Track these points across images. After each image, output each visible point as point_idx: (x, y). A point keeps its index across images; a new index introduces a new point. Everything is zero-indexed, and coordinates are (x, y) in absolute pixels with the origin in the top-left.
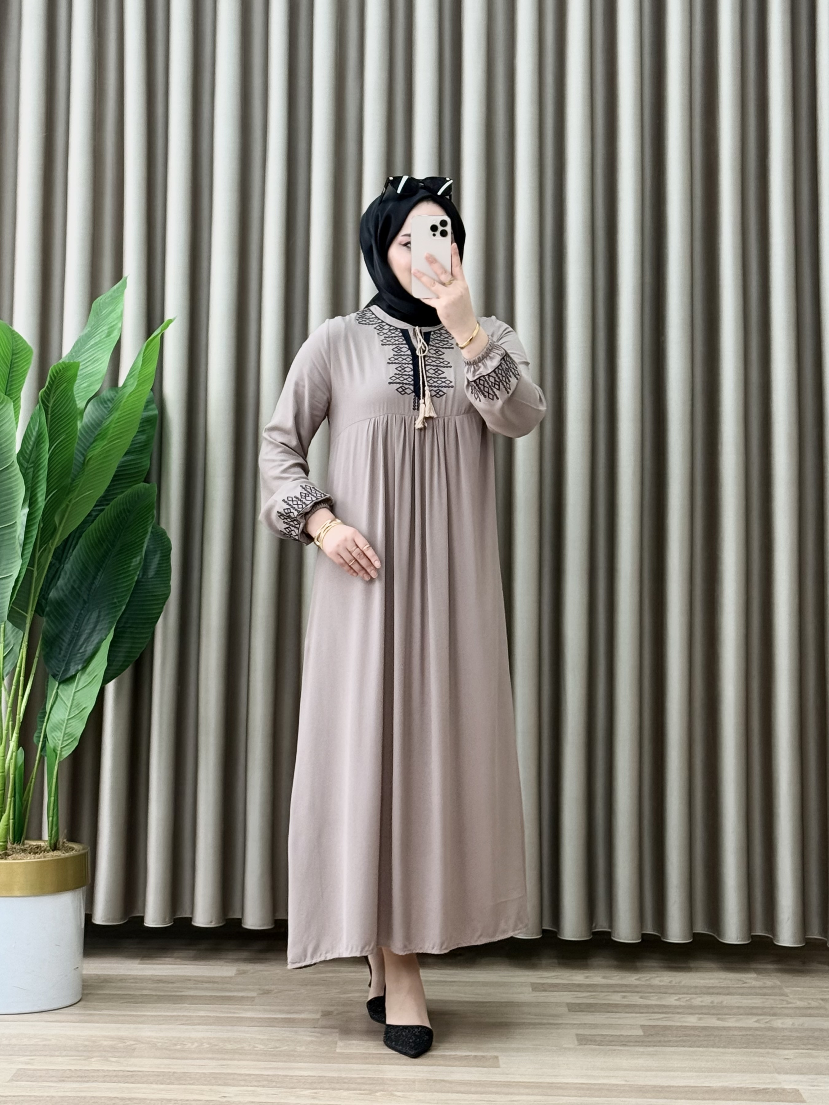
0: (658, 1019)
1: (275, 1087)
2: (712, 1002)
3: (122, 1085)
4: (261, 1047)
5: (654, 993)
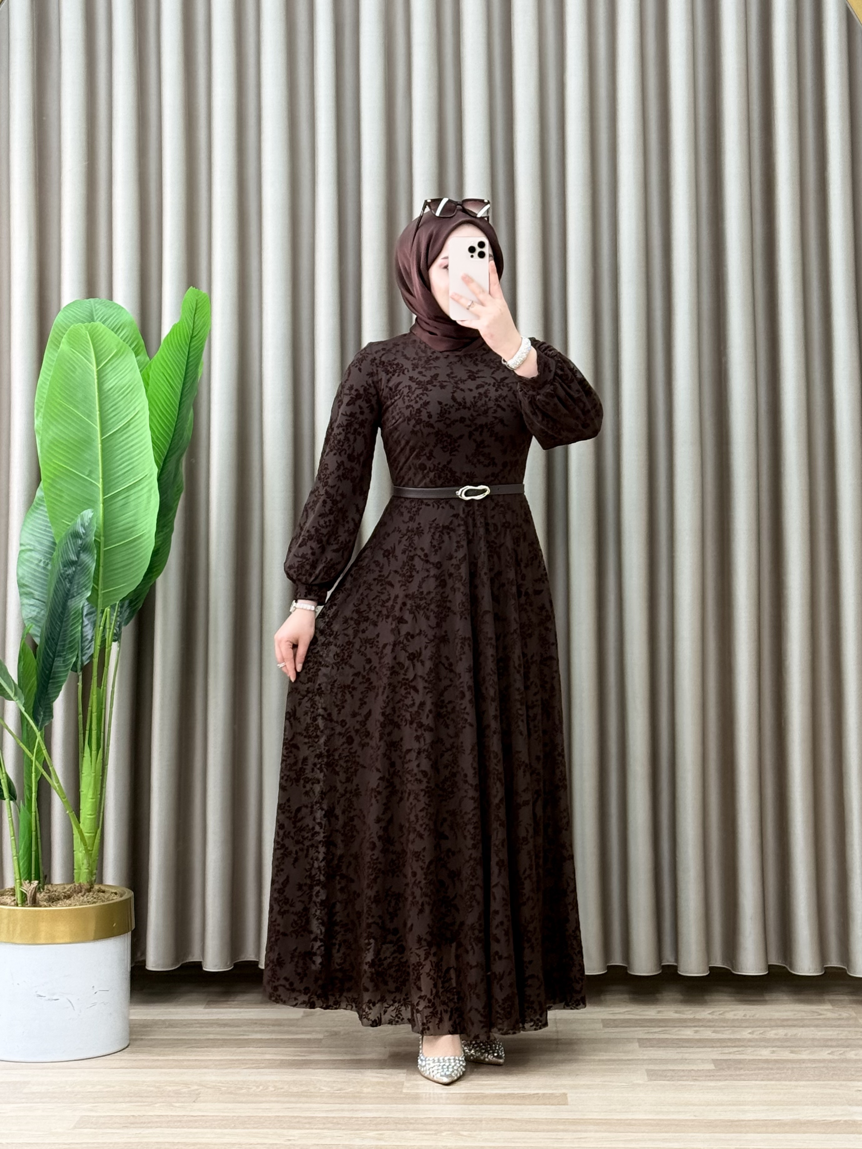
0: (730, 1053)
1: (340, 1129)
2: (786, 1035)
3: (186, 1130)
4: (325, 1089)
5: (727, 1027)
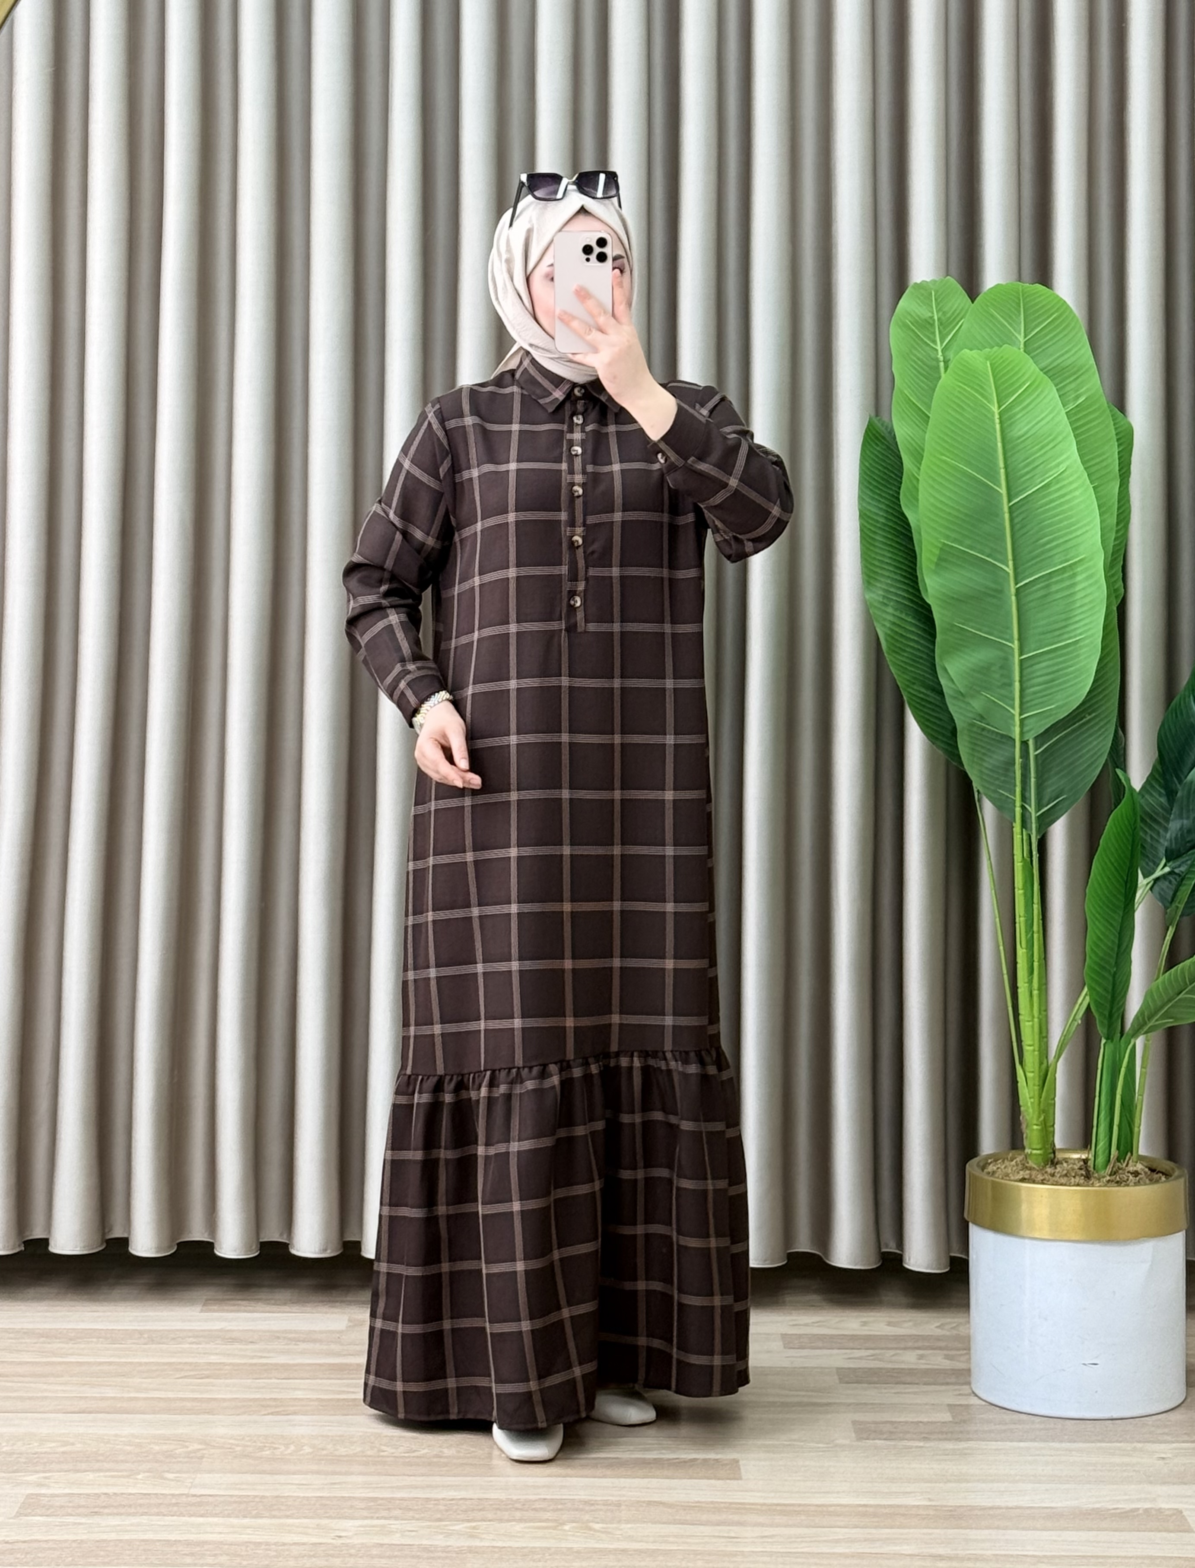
1: (413, 1518)
3: (185, 1519)
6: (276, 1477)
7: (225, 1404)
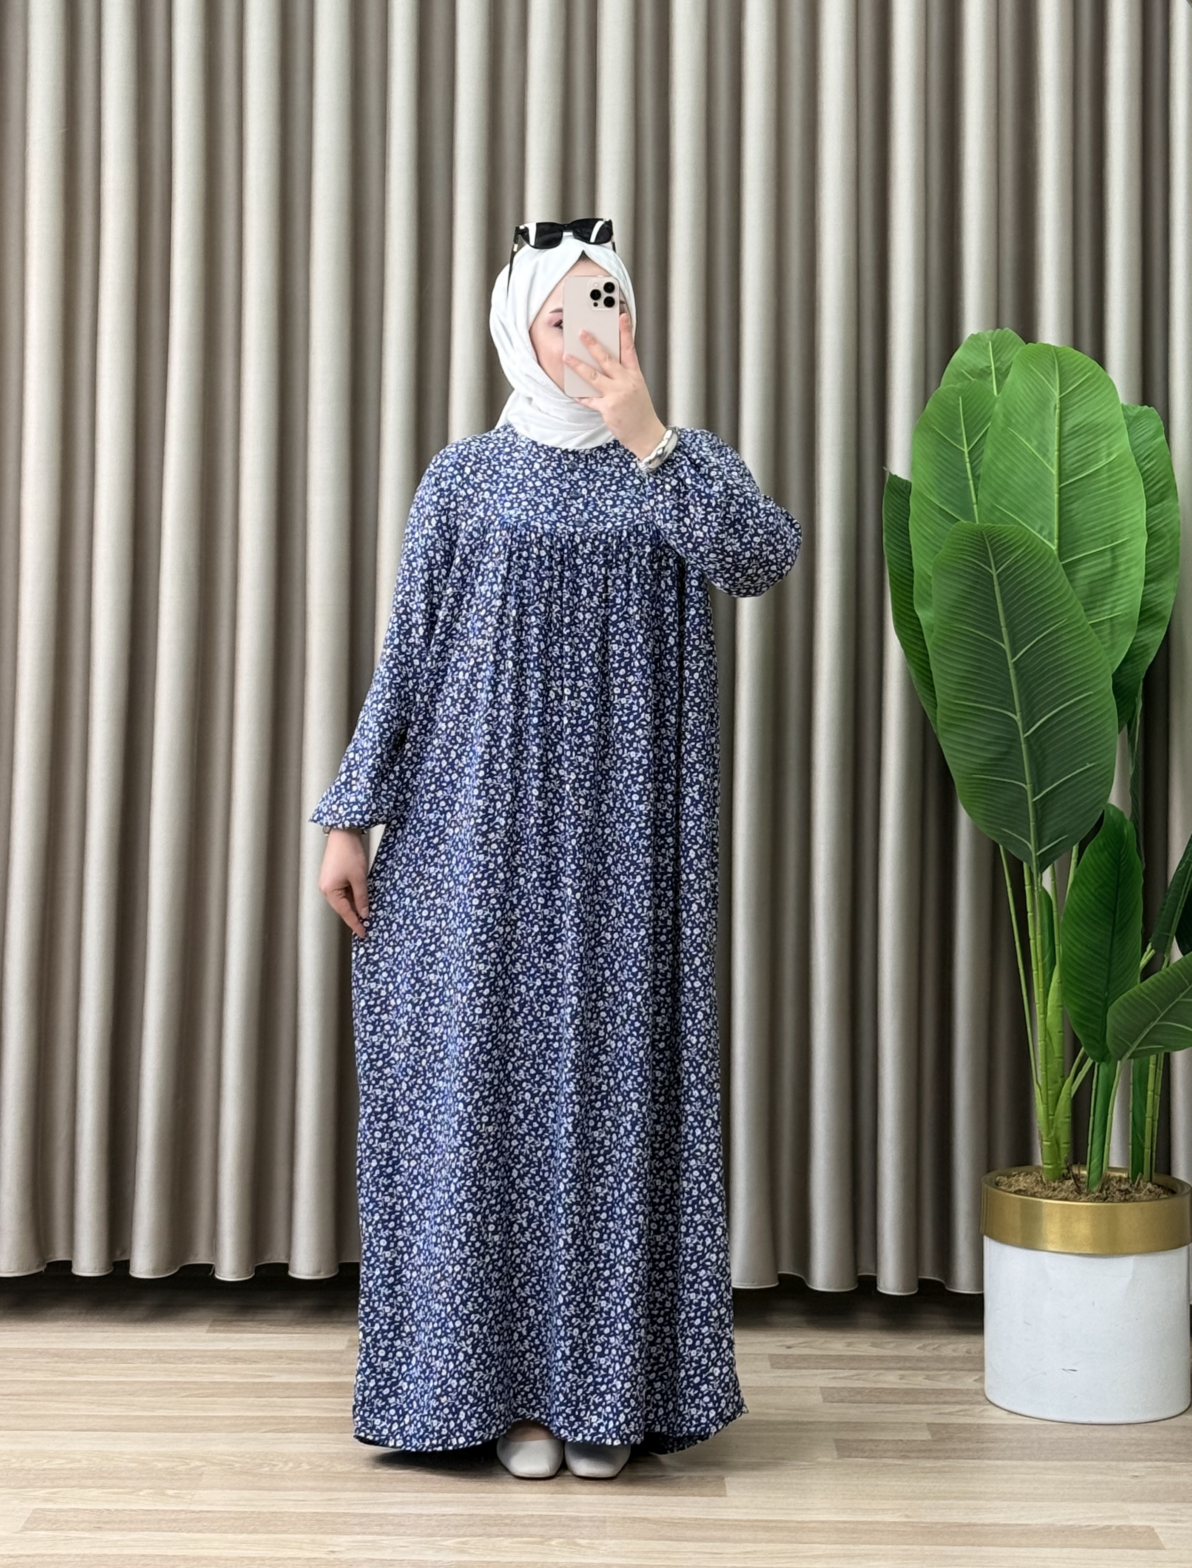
1: (404, 1534)
5: (946, 1369)
6: (274, 1493)
7: (228, 1422)
